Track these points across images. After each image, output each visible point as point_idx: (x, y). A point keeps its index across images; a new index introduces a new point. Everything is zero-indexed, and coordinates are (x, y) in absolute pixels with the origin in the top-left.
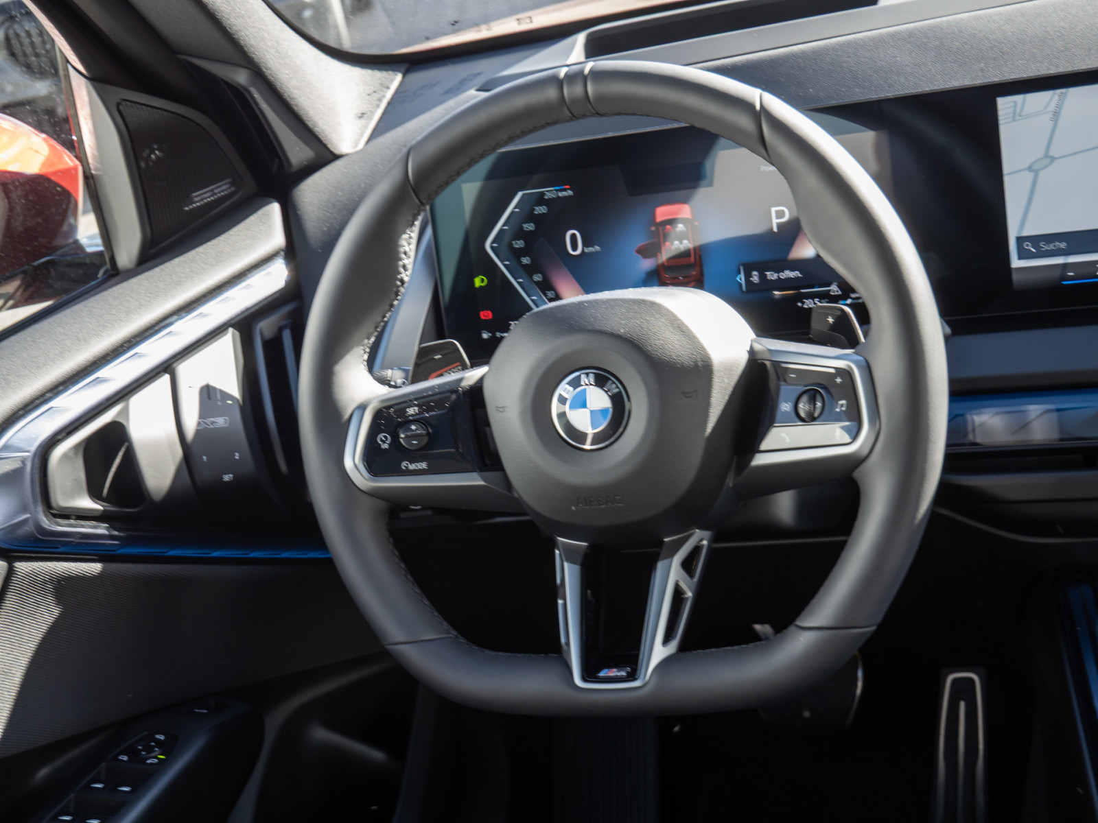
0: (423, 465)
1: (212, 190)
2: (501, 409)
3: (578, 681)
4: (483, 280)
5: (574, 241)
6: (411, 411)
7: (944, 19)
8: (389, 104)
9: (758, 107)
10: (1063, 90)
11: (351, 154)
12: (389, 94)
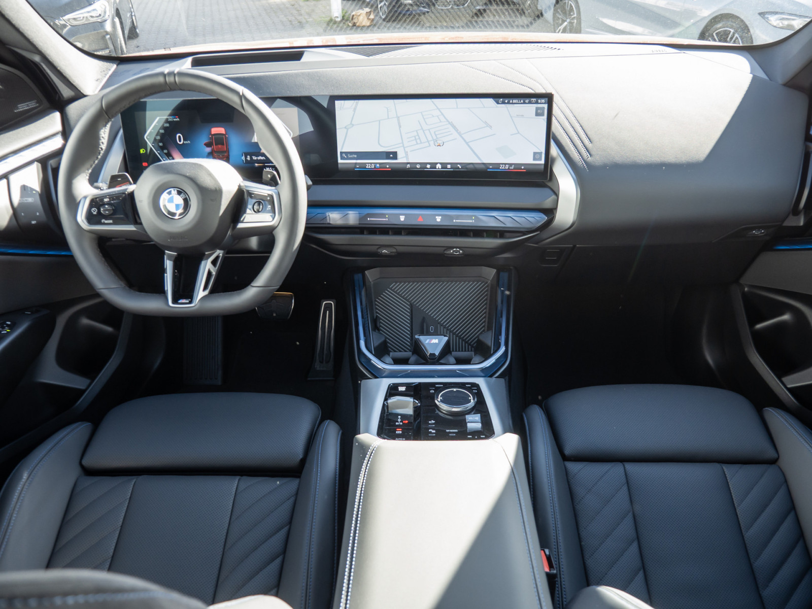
0: (111, 221)
1: (27, 105)
2: (141, 201)
3: (170, 304)
4: (143, 151)
5: (179, 138)
6: (106, 200)
7: (321, 69)
8: (110, 76)
9: (241, 94)
10: (357, 101)
11: (92, 95)
12: (110, 73)
